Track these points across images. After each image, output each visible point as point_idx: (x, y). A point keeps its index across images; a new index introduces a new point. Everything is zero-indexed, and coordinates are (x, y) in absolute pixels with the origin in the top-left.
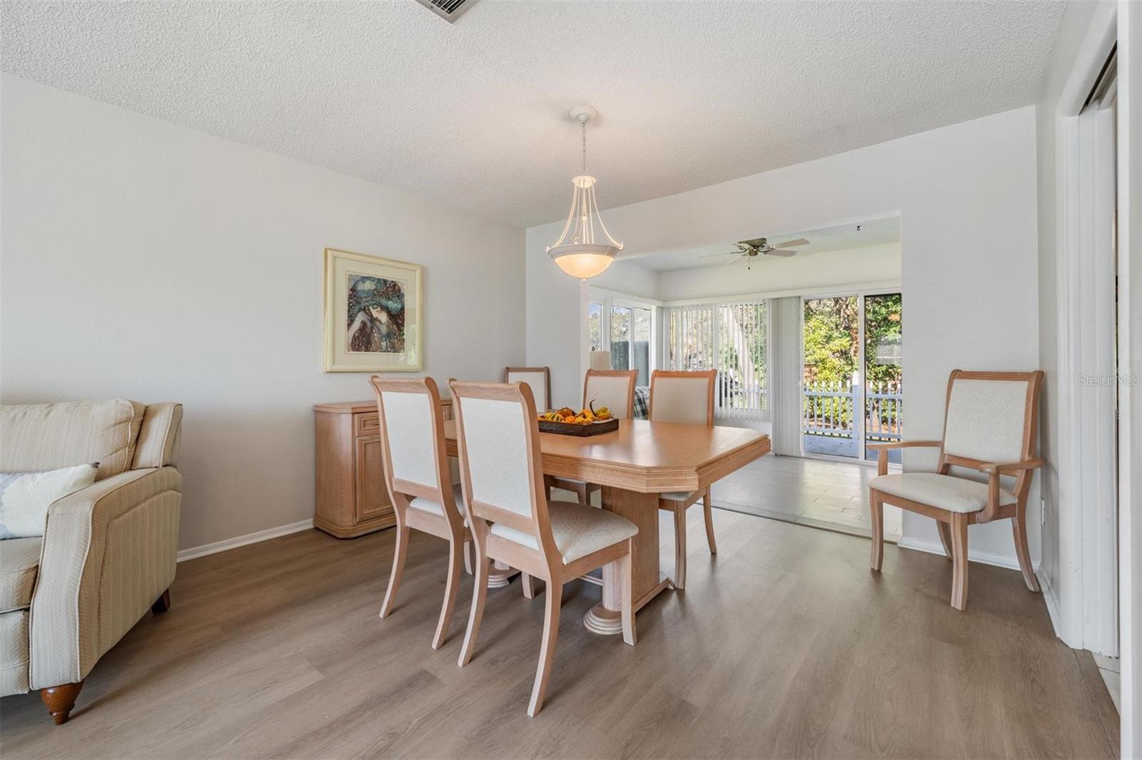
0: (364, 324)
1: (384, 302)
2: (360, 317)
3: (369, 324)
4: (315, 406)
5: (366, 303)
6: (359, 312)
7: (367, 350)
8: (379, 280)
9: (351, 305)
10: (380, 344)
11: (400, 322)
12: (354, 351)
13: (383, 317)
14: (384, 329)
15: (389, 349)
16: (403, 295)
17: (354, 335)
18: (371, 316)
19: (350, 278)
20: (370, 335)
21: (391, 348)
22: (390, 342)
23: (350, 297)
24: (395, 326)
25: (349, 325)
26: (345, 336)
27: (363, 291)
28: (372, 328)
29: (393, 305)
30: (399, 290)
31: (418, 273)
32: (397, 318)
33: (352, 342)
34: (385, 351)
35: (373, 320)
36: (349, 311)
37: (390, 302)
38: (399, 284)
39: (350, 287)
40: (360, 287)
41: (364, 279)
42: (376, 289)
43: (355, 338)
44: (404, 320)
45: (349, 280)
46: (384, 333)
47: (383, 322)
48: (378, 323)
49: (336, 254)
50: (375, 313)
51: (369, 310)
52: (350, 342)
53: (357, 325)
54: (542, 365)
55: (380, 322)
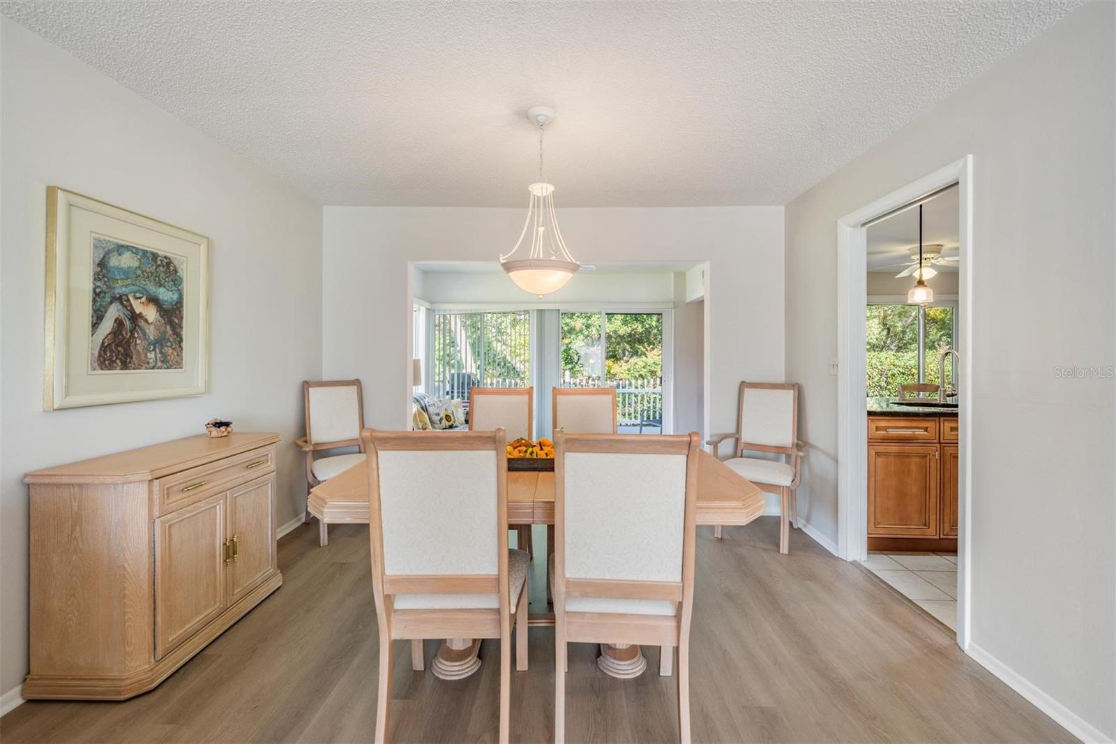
0: (119, 323)
1: (152, 289)
2: (114, 312)
3: (128, 324)
4: (26, 475)
5: (124, 289)
6: (111, 303)
7: (125, 366)
8: (145, 252)
9: (98, 290)
10: (146, 357)
11: (177, 321)
12: (102, 369)
13: (151, 313)
14: (152, 333)
15: (159, 364)
16: (181, 279)
17: (103, 343)
18: (132, 311)
19: (98, 244)
20: (128, 342)
21: (162, 362)
22: (161, 352)
23: (97, 277)
24: (168, 328)
25: (95, 326)
26: (87, 344)
27: (119, 269)
28: (132, 331)
29: (166, 295)
30: (176, 271)
31: (203, 248)
32: (172, 314)
33: (100, 355)
34: (153, 368)
35: (135, 317)
36: (94, 301)
37: (162, 290)
38: (176, 262)
39: (97, 260)
40: (114, 262)
41: (121, 249)
42: (139, 267)
43: (104, 348)
44: (182, 318)
45: (96, 247)
46: (152, 338)
47: (150, 321)
48: (142, 323)
49: (72, 197)
50: (138, 307)
51: (128, 300)
52: (96, 353)
53: (107, 325)
54: (353, 378)
55: (146, 321)
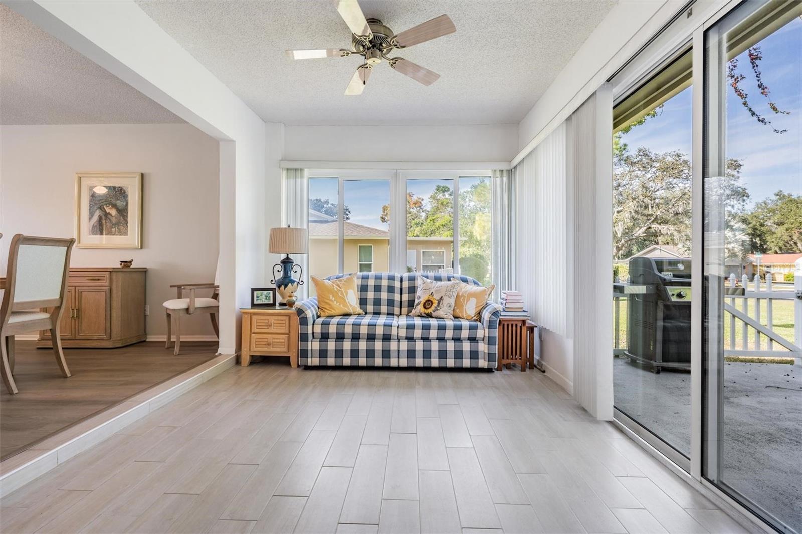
0: (100, 218)
1: (114, 202)
2: (98, 213)
3: (103, 218)
5: (102, 204)
6: (97, 210)
7: (102, 234)
8: (110, 187)
9: (91, 206)
10: (111, 230)
11: (125, 214)
12: (93, 235)
13: (113, 212)
14: (114, 220)
16: (127, 195)
17: (94, 225)
18: (105, 211)
20: (104, 225)
21: (118, 232)
22: (118, 228)
23: (91, 201)
24: (121, 218)
25: (90, 219)
26: (87, 226)
27: (99, 196)
28: (106, 220)
29: (120, 204)
30: (125, 192)
31: (138, 179)
32: (124, 212)
33: (92, 230)
34: (114, 235)
35: (107, 215)
36: (90, 210)
37: (118, 202)
38: (124, 189)
39: (91, 195)
42: (108, 194)
43: (94, 227)
44: (128, 213)
45: (90, 190)
46: (114, 222)
47: (113, 215)
48: (109, 217)
50: (108, 210)
51: (104, 208)
52: (91, 229)
53: (96, 218)
